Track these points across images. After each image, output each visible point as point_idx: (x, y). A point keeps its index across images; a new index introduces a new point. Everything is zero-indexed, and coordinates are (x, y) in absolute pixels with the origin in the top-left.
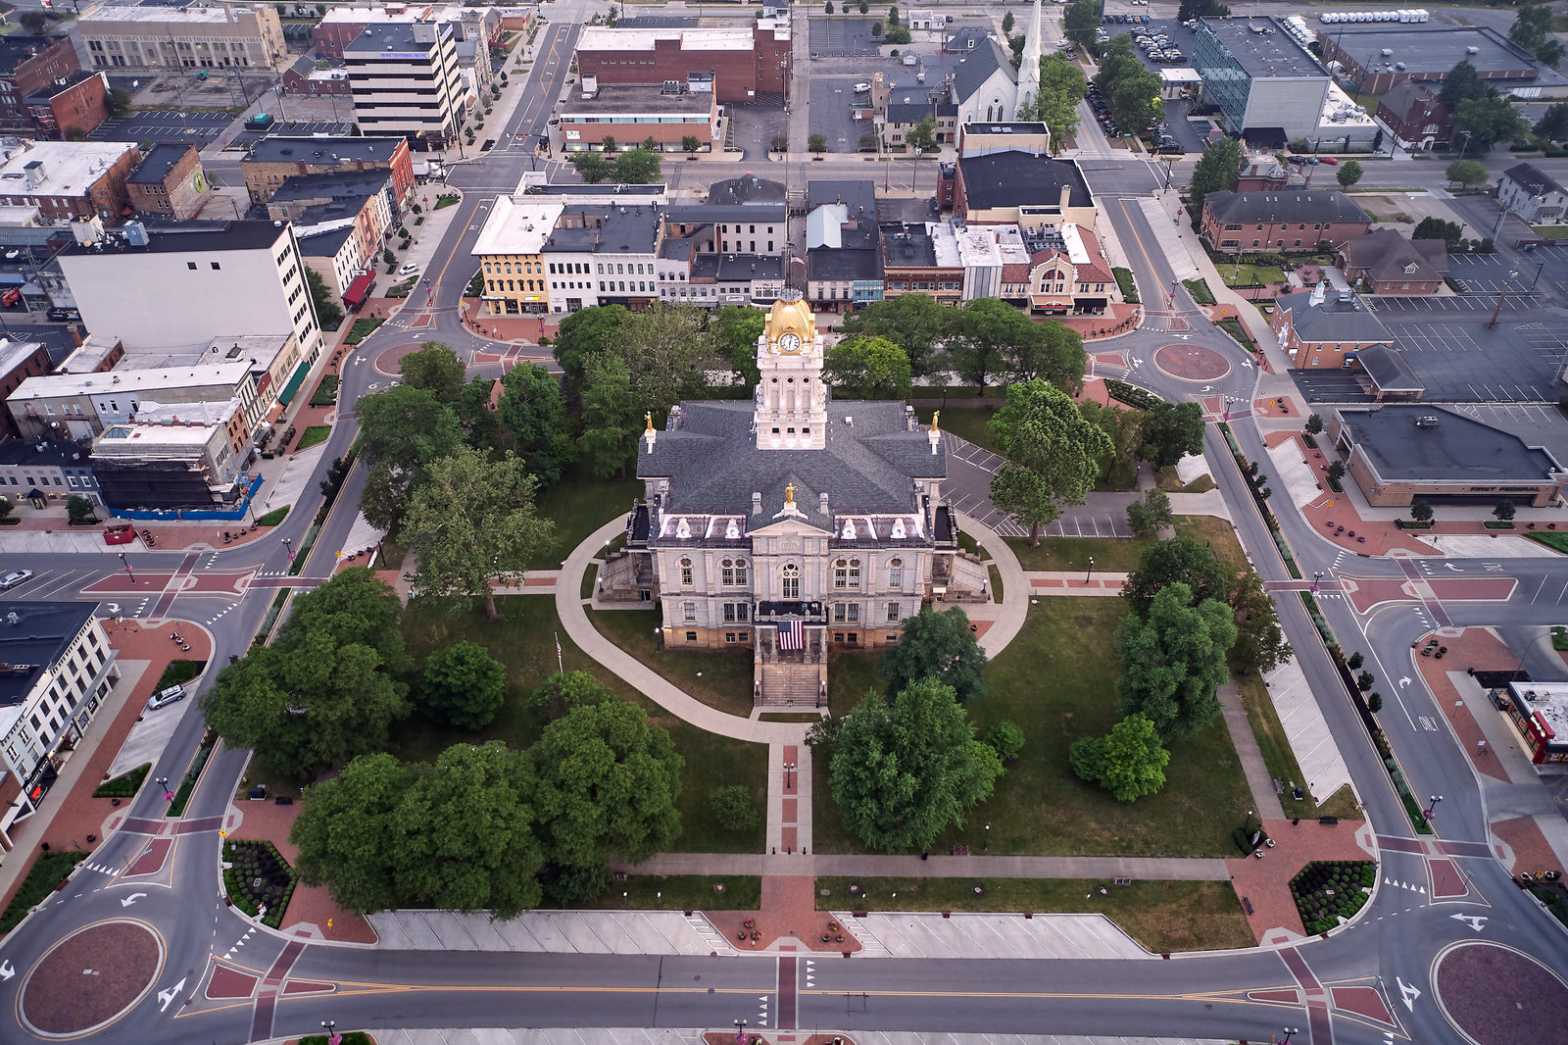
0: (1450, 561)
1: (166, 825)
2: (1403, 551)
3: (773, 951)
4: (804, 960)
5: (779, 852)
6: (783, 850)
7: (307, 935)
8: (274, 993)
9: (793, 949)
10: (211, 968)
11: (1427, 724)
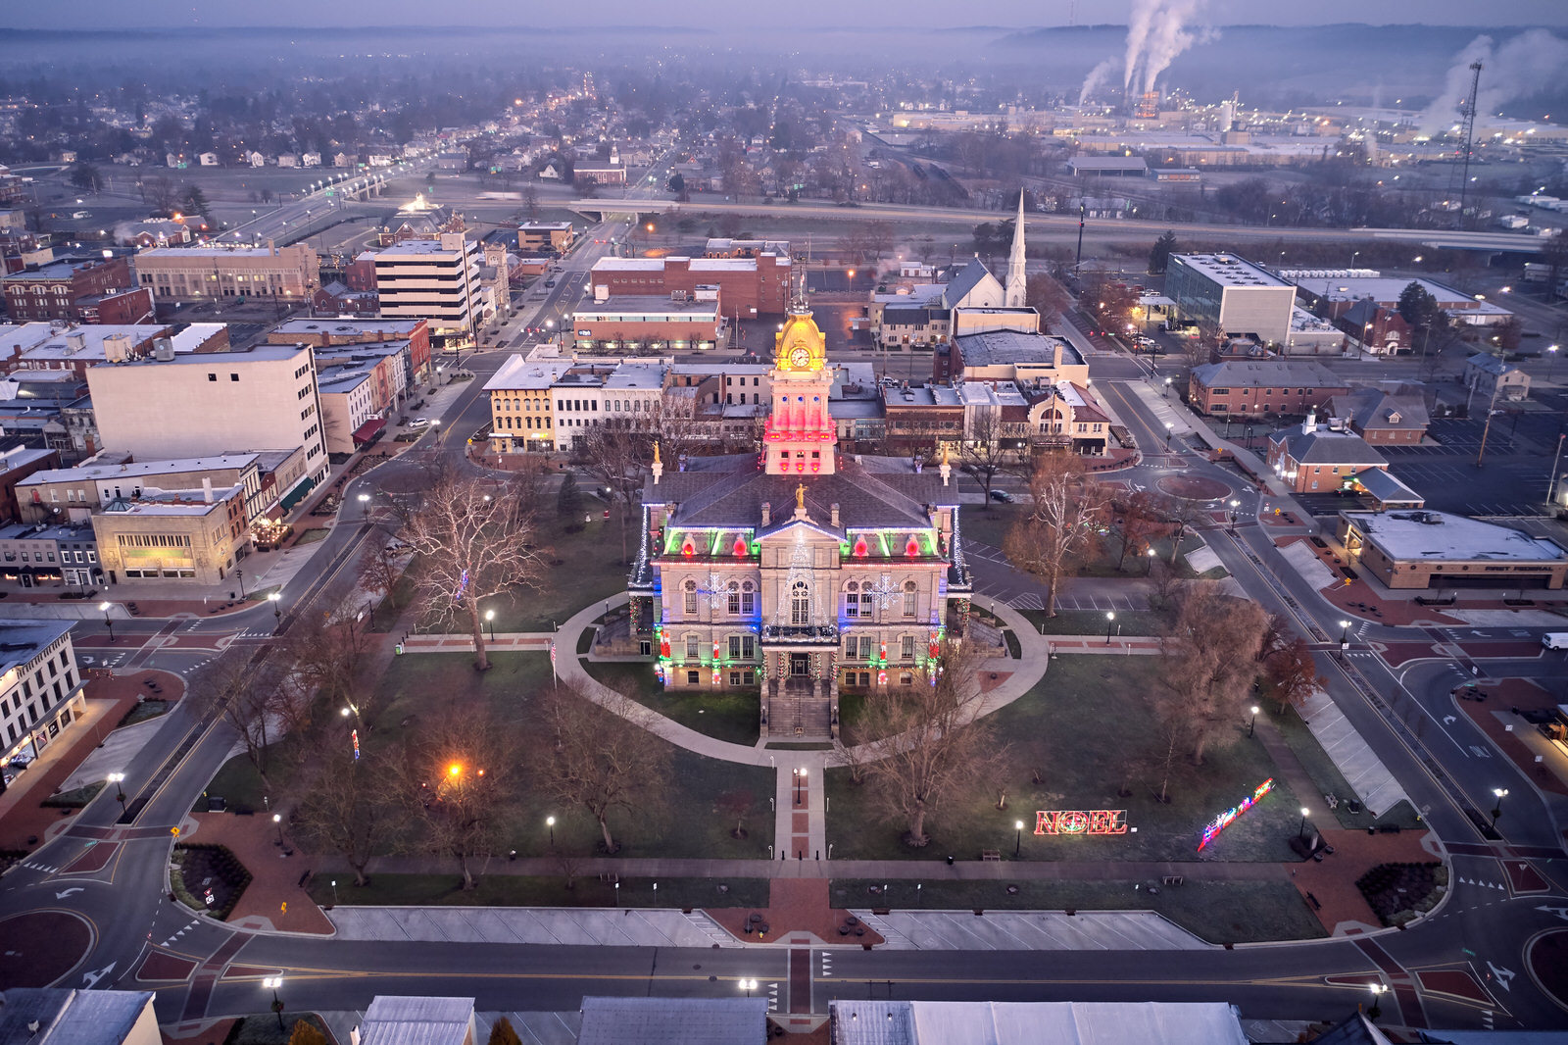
0: (1476, 629)
1: (114, 831)
2: (1427, 622)
3: (784, 944)
4: (818, 953)
5: (789, 856)
6: (793, 856)
7: (257, 927)
8: (214, 976)
9: (807, 942)
10: (146, 953)
11: (1479, 752)
